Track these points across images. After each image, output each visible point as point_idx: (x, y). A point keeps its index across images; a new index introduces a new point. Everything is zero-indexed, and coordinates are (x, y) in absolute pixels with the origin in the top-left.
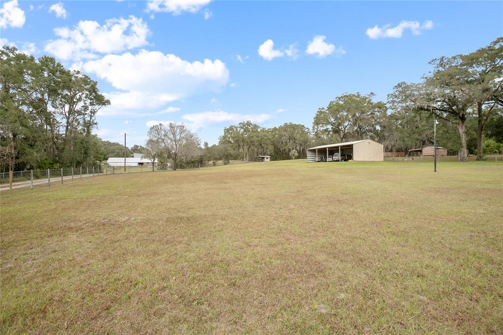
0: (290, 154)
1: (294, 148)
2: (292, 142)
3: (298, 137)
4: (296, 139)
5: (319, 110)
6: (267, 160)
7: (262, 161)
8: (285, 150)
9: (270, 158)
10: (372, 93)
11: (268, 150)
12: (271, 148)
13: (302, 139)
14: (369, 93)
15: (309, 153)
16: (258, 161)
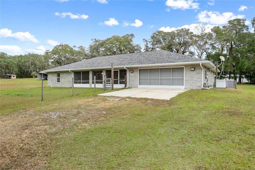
0: (32, 74)
1: (35, 71)
2: (33, 66)
3: (38, 63)
4: (36, 65)
5: (46, 51)
6: (14, 77)
7: (9, 78)
8: (28, 71)
9: (16, 77)
10: (75, 46)
11: (13, 71)
12: (16, 70)
13: (41, 65)
14: (73, 46)
15: (39, 75)
16: (6, 78)
